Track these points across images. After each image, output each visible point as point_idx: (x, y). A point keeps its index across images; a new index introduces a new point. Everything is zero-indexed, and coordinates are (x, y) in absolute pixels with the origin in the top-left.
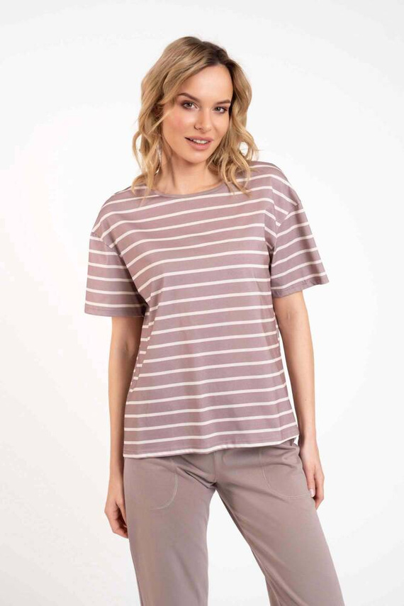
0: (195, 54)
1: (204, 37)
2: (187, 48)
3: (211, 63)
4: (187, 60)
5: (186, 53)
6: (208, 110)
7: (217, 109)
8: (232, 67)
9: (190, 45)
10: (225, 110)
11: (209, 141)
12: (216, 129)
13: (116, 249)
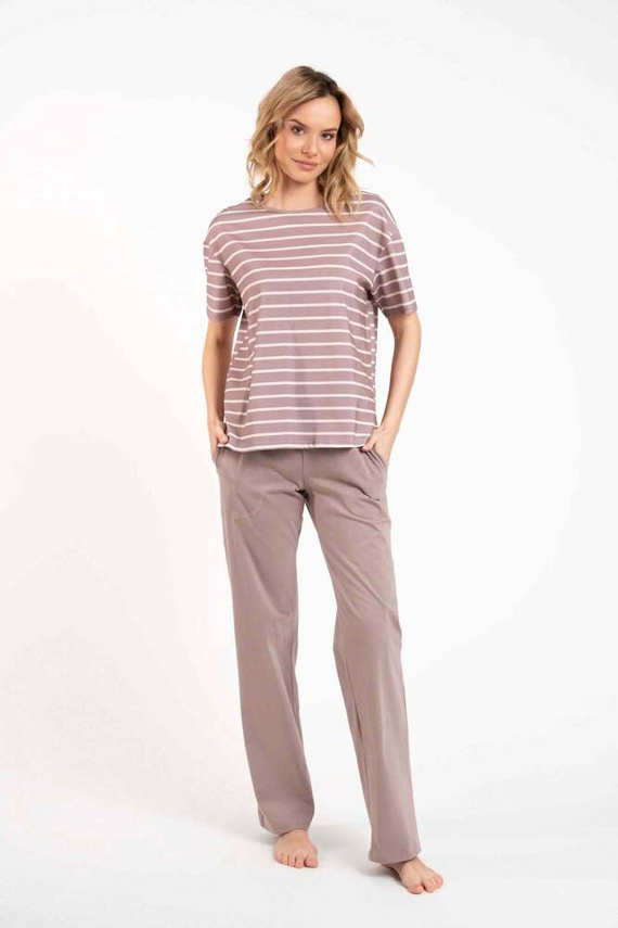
0: (308, 84)
1: (318, 68)
2: (300, 79)
3: (321, 94)
4: (300, 90)
5: (299, 84)
6: (316, 137)
7: (324, 135)
8: (341, 99)
9: (305, 75)
10: (332, 136)
11: (316, 165)
12: (322, 155)
13: (221, 258)
